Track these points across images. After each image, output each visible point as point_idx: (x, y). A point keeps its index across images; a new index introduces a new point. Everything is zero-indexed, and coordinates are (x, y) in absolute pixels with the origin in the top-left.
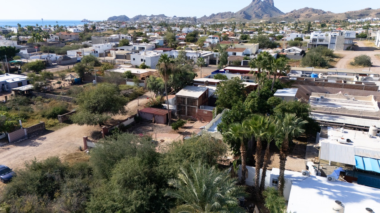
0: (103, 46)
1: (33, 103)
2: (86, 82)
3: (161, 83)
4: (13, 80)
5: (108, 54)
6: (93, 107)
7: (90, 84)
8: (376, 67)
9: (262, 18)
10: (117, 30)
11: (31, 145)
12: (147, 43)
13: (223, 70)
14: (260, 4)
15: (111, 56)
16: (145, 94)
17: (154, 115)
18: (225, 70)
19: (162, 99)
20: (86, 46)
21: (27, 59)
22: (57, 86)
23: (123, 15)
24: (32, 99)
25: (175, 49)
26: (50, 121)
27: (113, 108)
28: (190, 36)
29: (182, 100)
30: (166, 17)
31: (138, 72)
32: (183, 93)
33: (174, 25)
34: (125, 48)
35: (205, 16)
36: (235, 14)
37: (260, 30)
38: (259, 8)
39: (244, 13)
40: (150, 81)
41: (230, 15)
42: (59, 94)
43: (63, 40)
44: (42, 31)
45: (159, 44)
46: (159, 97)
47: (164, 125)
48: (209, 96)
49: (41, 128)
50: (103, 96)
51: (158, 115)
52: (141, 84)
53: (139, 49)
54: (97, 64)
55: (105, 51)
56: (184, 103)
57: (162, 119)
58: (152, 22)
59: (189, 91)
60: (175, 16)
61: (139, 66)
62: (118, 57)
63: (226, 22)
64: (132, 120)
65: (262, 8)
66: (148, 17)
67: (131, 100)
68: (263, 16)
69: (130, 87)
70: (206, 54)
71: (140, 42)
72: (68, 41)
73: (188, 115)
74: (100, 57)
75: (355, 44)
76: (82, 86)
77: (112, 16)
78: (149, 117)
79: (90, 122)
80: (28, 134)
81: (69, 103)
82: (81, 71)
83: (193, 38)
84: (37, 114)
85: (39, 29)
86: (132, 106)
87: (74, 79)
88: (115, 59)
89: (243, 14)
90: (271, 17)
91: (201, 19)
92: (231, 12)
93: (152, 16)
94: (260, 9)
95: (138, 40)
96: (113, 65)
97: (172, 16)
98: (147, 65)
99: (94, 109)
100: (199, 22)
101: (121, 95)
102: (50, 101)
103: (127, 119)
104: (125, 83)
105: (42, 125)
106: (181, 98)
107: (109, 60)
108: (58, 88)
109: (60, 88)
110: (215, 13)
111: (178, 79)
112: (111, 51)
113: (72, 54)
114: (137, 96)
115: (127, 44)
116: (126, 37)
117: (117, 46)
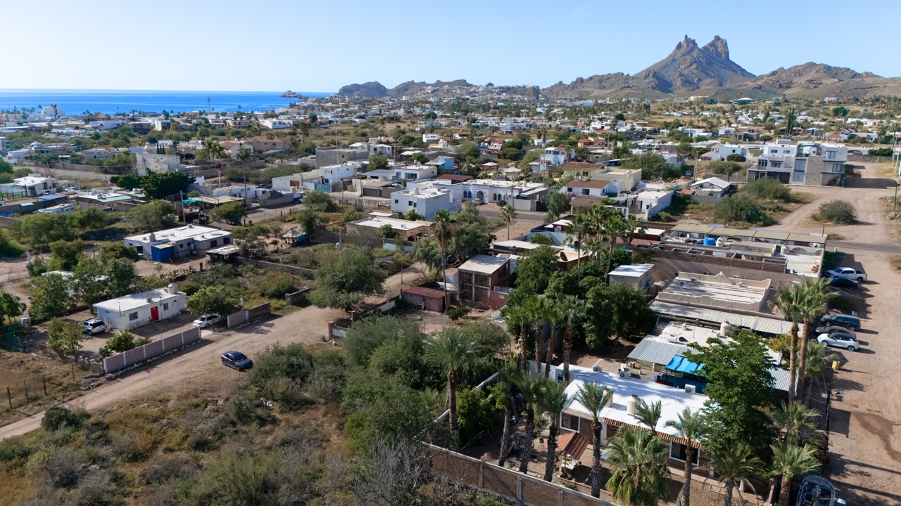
0: (338, 169)
1: (240, 275)
2: (316, 241)
3: (436, 250)
4: (203, 237)
5: (348, 187)
6: (338, 283)
7: (323, 245)
8: (862, 227)
9: (698, 88)
10: (361, 124)
11: (257, 332)
12: (423, 163)
13: (551, 226)
14: (695, 56)
15: (354, 190)
16: (413, 266)
17: (424, 298)
18: (555, 226)
19: (438, 274)
20: (306, 168)
21: (209, 195)
22: (271, 248)
23: (372, 81)
24: (240, 269)
25: (475, 177)
26: (274, 303)
27: (367, 285)
28: (510, 147)
29: (468, 277)
30: (470, 85)
31: (402, 226)
32: (470, 266)
33: (485, 109)
34: (380, 173)
35: (561, 83)
36: (633, 78)
37: (673, 127)
38: (691, 65)
39: (655, 75)
40: (421, 247)
41: (621, 80)
42: (277, 261)
43: (260, 152)
44: (210, 125)
45: (446, 167)
46: (434, 271)
47: (439, 314)
48: (511, 272)
49: (265, 311)
50: (353, 267)
51: (431, 298)
52: (407, 248)
53: (406, 177)
54: (332, 208)
55: (342, 180)
56: (470, 282)
57: (436, 305)
58: (437, 100)
59: (479, 263)
60: (490, 84)
61: (405, 214)
62: (366, 192)
63: (608, 99)
64: (393, 304)
65: (699, 64)
66: (430, 87)
67: (391, 275)
68: (700, 83)
69: (389, 253)
70: (534, 189)
71: (409, 160)
72: (268, 155)
73: (476, 300)
74: (333, 191)
75: (855, 171)
76: (310, 249)
77: (349, 84)
78: (417, 302)
79: (334, 304)
80: (250, 318)
81: (295, 276)
82: (309, 223)
83: (517, 151)
84: (253, 292)
85: (203, 122)
86: (393, 283)
87: (298, 236)
88: (361, 196)
89: (652, 79)
90: (721, 84)
91: (551, 89)
92: (623, 74)
93: (439, 83)
94: (694, 66)
95: (405, 153)
96: (360, 212)
97: (485, 84)
98: (419, 214)
99: (341, 286)
100: (546, 97)
101: (376, 266)
102: (265, 273)
103: (385, 303)
104: (382, 246)
105: (267, 306)
106: (466, 273)
107: (351, 199)
108: (272, 252)
109: (276, 252)
110: (585, 77)
111: (463, 244)
112: (353, 180)
113: (281, 184)
114: (400, 268)
115: (384, 166)
116: (381, 148)
117: (364, 168)
